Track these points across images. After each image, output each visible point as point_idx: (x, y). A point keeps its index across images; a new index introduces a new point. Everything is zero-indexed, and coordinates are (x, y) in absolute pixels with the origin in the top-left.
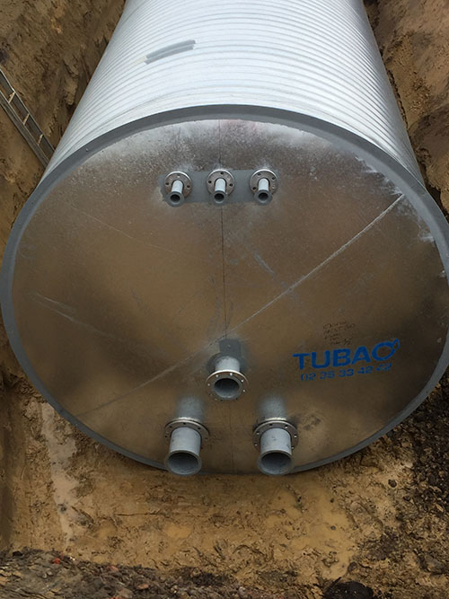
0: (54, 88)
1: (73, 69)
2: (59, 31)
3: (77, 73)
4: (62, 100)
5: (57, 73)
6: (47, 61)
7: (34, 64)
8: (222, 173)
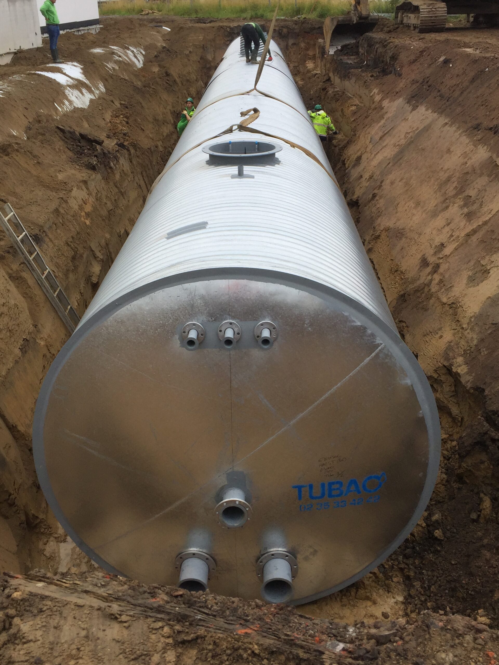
0: (81, 269)
1: (98, 254)
2: (88, 222)
3: (101, 257)
4: (88, 279)
5: (85, 256)
6: (76, 245)
7: (66, 248)
8: (231, 323)
